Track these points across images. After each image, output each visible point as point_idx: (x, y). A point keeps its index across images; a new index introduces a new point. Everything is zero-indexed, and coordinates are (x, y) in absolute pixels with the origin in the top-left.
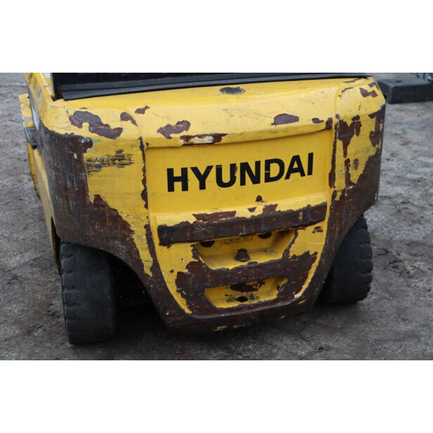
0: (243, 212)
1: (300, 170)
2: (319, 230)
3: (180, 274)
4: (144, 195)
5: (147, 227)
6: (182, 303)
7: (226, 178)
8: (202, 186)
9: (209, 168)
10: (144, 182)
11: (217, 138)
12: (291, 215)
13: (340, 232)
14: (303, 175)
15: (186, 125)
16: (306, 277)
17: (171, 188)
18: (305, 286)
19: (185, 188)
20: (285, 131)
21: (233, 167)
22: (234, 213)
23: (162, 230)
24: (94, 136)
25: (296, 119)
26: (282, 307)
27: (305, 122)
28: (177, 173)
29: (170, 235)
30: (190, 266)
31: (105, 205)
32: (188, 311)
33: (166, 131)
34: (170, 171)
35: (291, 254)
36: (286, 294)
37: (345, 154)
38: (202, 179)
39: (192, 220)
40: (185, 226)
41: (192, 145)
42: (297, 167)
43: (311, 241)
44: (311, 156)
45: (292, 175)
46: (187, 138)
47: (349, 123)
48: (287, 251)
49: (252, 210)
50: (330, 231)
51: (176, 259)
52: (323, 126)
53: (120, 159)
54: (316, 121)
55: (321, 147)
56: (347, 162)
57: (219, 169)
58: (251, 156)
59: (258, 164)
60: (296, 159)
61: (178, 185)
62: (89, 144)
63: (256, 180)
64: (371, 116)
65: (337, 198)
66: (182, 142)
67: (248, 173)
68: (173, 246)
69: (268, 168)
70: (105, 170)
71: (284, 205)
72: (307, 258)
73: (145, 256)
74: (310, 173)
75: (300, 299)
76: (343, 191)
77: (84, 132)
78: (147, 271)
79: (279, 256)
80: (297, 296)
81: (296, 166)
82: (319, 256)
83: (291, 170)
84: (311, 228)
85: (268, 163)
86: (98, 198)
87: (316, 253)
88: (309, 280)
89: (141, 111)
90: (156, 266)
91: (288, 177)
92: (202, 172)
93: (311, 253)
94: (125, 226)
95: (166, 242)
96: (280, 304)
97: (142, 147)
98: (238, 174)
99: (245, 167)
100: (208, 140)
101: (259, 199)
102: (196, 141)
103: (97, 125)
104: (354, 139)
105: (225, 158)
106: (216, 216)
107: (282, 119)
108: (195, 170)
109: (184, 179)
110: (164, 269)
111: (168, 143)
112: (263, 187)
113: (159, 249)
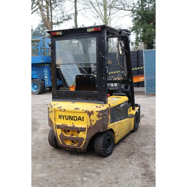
0: (69, 125)
1: (81, 119)
2: (85, 133)
3: (60, 135)
4: (55, 118)
5: (55, 124)
6: (60, 141)
7: (67, 118)
8: (63, 119)
9: (64, 116)
10: (55, 116)
11: (65, 110)
12: (78, 128)
13: (90, 135)
14: (81, 121)
15: (61, 107)
16: (83, 143)
17: (59, 118)
18: (83, 145)
19: (61, 119)
20: (76, 111)
21: (68, 116)
22: (67, 125)
23: (57, 125)
24: (50, 107)
25: (79, 109)
26: (78, 148)
27: (81, 110)
29: (58, 127)
32: (61, 143)
34: (59, 115)
35: (78, 137)
37: (90, 118)
38: (63, 117)
39: (61, 125)
41: (61, 111)
43: (83, 135)
44: (83, 117)
45: (79, 120)
46: (61, 109)
47: (90, 112)
49: (70, 125)
50: (87, 134)
52: (84, 111)
53: (52, 111)
54: (83, 110)
55: (86, 116)
56: (90, 120)
57: (66, 116)
58: (72, 115)
59: (72, 116)
60: (80, 117)
61: (60, 118)
63: (72, 120)
64: (97, 111)
65: (88, 127)
66: (60, 110)
67: (70, 118)
68: (59, 129)
69: (74, 118)
70: (51, 113)
74: (83, 120)
75: (81, 148)
76: (90, 126)
78: (55, 133)
80: (81, 147)
81: (80, 118)
82: (85, 139)
83: (79, 119)
84: (83, 132)
85: (74, 117)
86: (50, 118)
87: (84, 138)
88: (83, 144)
89: (57, 104)
91: (78, 120)
92: (63, 116)
93: (83, 138)
94: (53, 123)
96: (77, 147)
97: (55, 110)
98: (69, 118)
100: (63, 110)
101: (73, 124)
102: (62, 110)
103: (51, 105)
104: (92, 115)
105: (67, 114)
106: (64, 125)
107: (76, 109)
108: (62, 115)
109: (61, 117)
110: (58, 133)
111: (58, 110)
112: (73, 121)
113: (57, 129)
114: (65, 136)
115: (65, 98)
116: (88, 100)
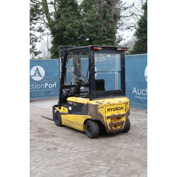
0: (116, 114)
2: (125, 117)
3: (109, 123)
4: (105, 112)
5: (105, 116)
6: (109, 128)
7: (114, 110)
8: (112, 111)
10: (105, 110)
11: (113, 104)
12: (122, 115)
15: (110, 103)
16: (124, 124)
17: (108, 111)
18: (124, 126)
19: (110, 111)
23: (107, 117)
24: (99, 104)
25: (121, 102)
27: (122, 102)
28: (109, 109)
29: (108, 118)
30: (111, 122)
31: (100, 114)
33: (108, 103)
34: (108, 109)
36: (121, 127)
37: (127, 107)
38: (111, 110)
39: (111, 115)
40: (110, 116)
42: (122, 108)
43: (124, 119)
46: (110, 104)
47: (127, 102)
48: (121, 120)
50: (126, 118)
51: (109, 121)
53: (103, 107)
54: (123, 102)
55: (124, 106)
57: (113, 108)
58: (117, 106)
60: (121, 107)
61: (109, 111)
62: (99, 105)
65: (126, 113)
67: (117, 109)
70: (101, 109)
71: (121, 113)
72: (124, 121)
73: (105, 121)
77: (98, 104)
78: (105, 123)
79: (120, 121)
80: (123, 127)
84: (124, 117)
85: (119, 108)
86: (99, 113)
89: (104, 101)
90: (106, 122)
91: (121, 110)
94: (103, 116)
95: (108, 119)
96: (121, 129)
97: (105, 105)
99: (116, 108)
100: (112, 104)
101: (118, 113)
102: (111, 104)
103: (99, 103)
104: (128, 105)
105: (114, 107)
106: (113, 115)
107: (120, 102)
108: (111, 108)
109: (109, 110)
110: (107, 123)
111: (108, 105)
112: (118, 111)
113: (107, 120)
114: (113, 123)
115: (102, 97)
116: (116, 96)
